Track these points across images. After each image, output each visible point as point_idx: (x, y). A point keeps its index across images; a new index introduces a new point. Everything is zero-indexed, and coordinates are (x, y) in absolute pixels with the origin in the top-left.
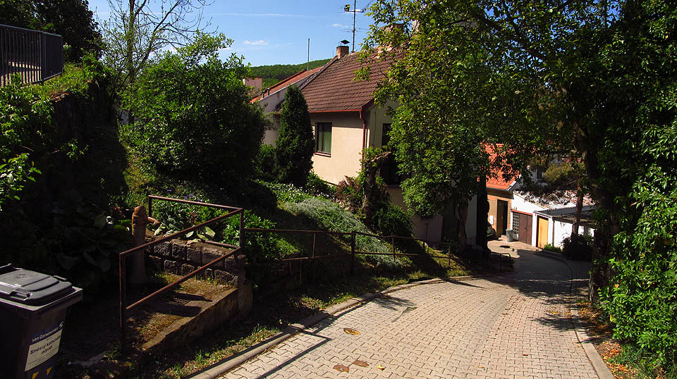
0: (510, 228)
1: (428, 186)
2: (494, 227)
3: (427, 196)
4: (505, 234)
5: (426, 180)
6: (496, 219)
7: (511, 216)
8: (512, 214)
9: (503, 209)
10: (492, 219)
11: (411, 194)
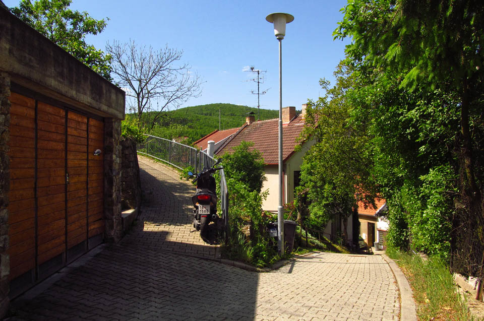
0: (377, 241)
1: (326, 206)
2: (366, 241)
3: (324, 211)
4: (373, 246)
5: (324, 202)
6: (367, 236)
7: (377, 233)
8: (378, 232)
9: (371, 229)
10: (364, 236)
11: (316, 212)
